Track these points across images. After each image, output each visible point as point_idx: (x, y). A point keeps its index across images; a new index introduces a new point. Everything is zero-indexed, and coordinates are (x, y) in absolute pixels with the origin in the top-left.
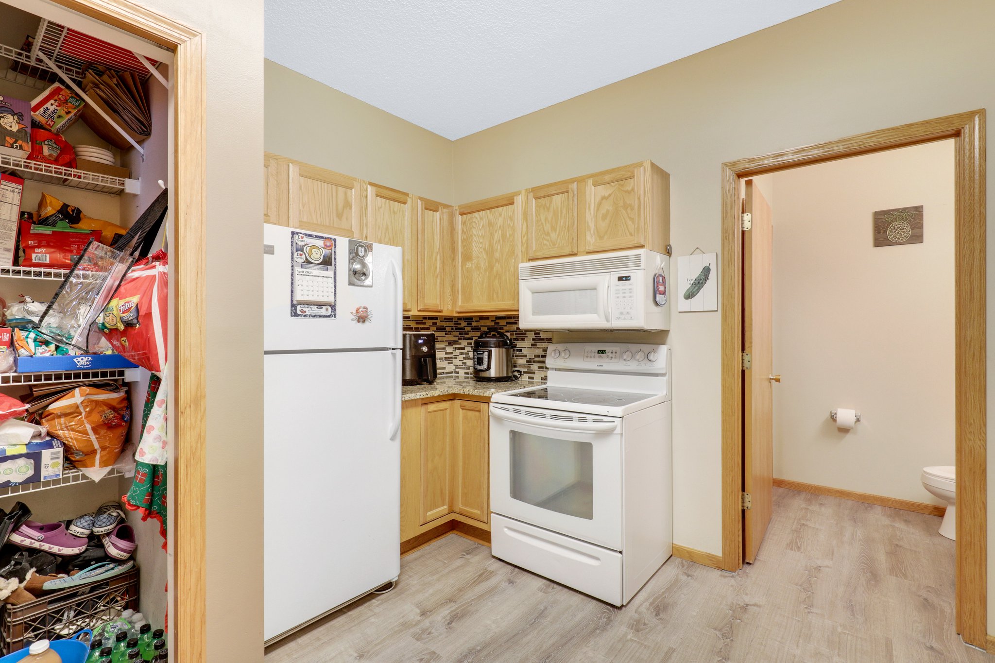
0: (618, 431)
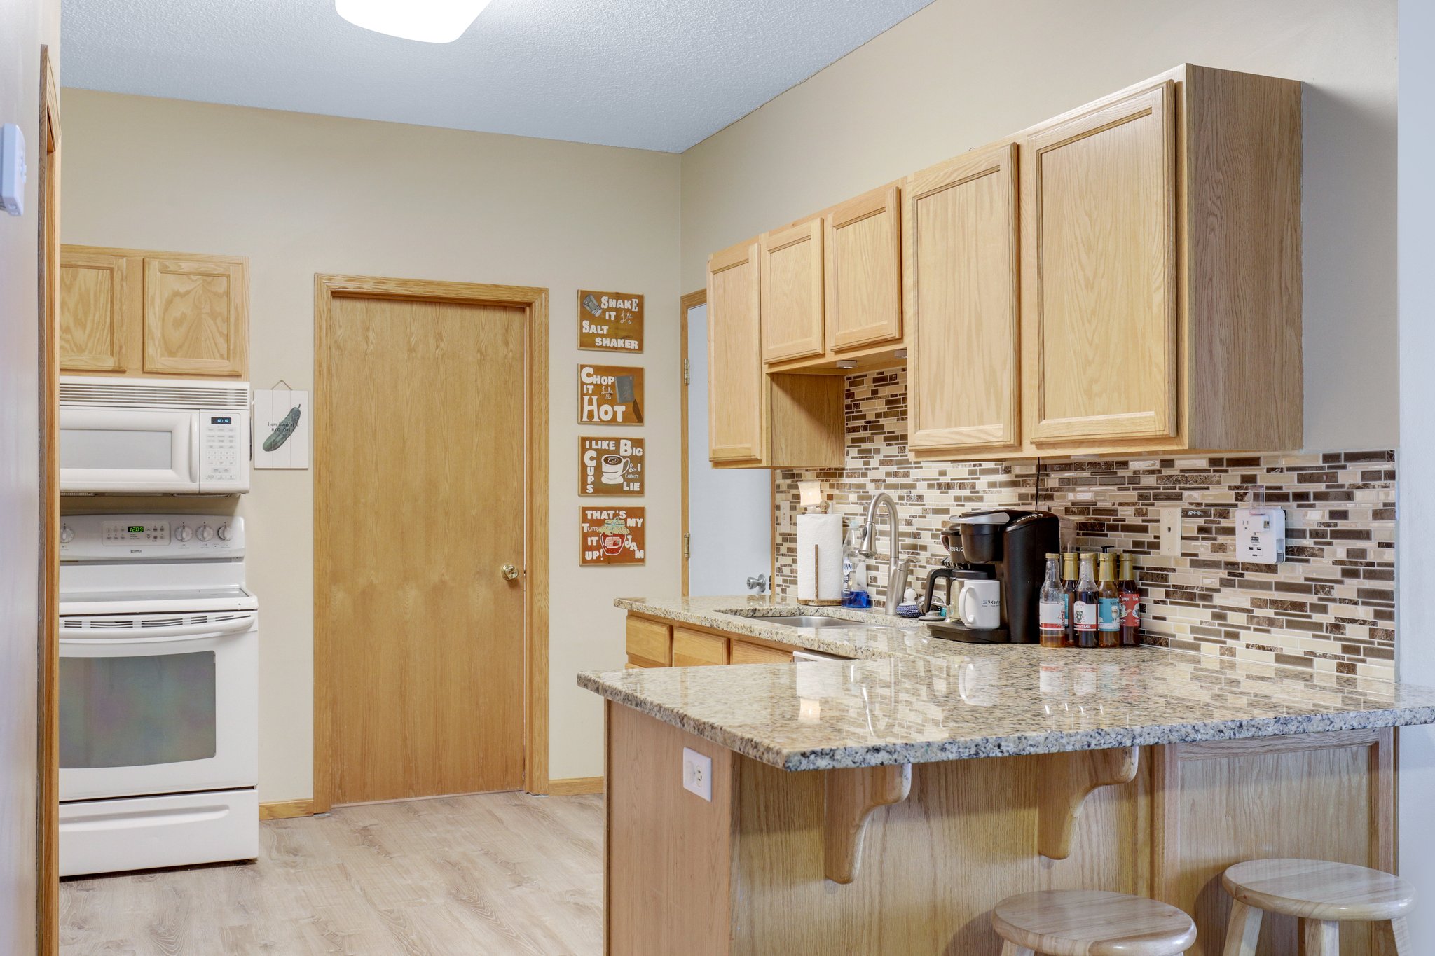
0: (255, 627)
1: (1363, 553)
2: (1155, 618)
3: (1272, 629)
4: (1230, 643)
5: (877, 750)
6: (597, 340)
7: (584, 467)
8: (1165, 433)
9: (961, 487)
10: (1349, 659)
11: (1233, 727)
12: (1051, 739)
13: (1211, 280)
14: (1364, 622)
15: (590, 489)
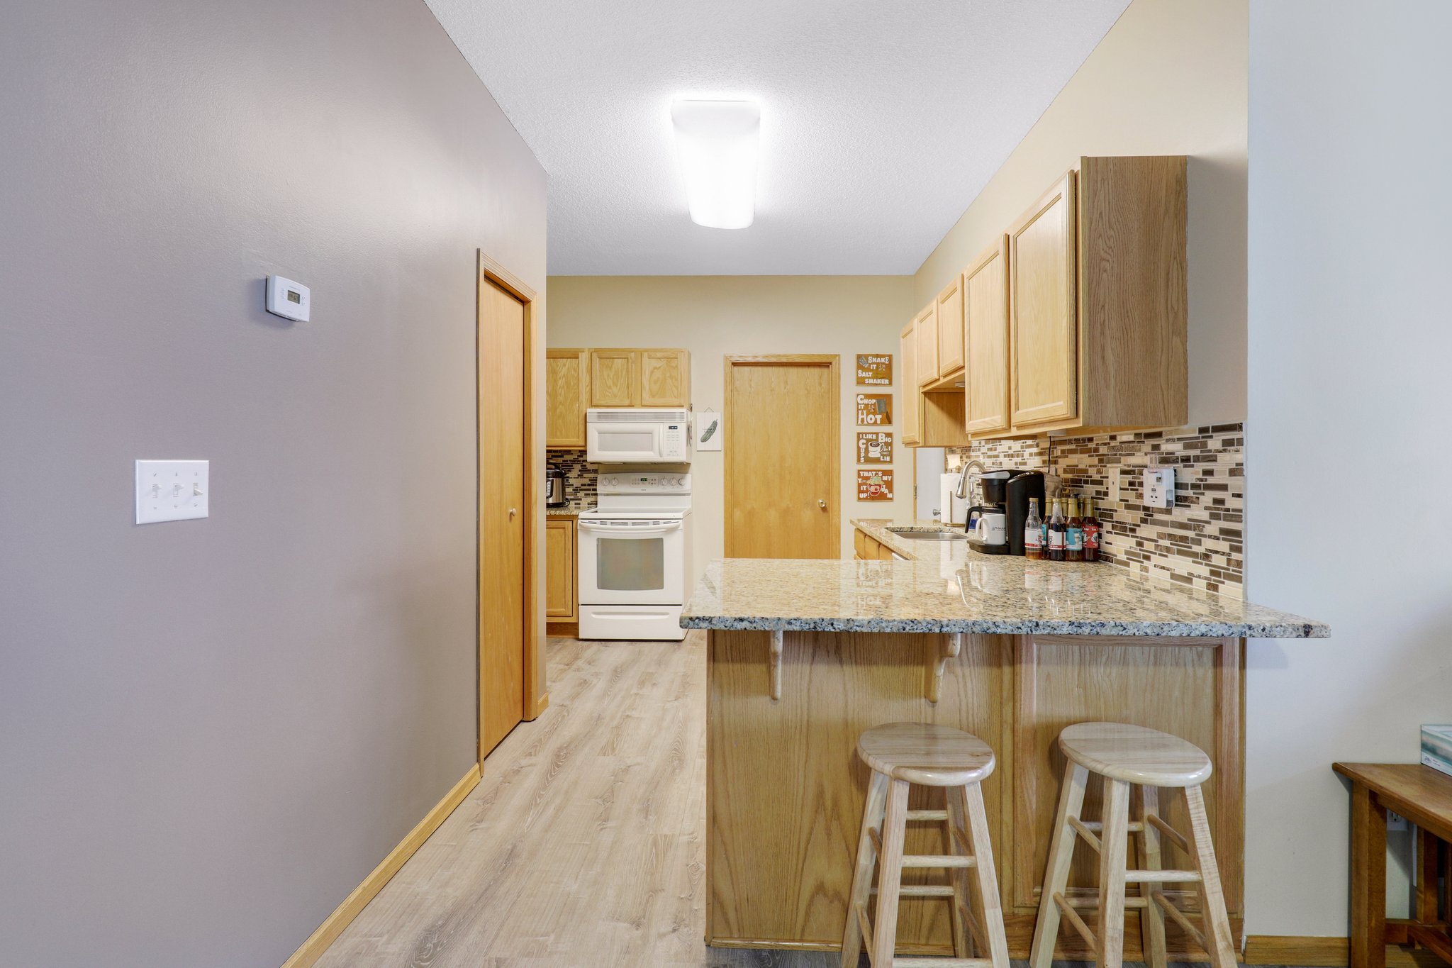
0: (681, 527)
1: (1221, 502)
2: (1107, 543)
3: (1169, 555)
4: (1146, 563)
5: (742, 620)
6: (866, 380)
7: (859, 448)
8: (1068, 415)
9: (1018, 456)
10: (1214, 580)
11: (1030, 625)
12: (873, 622)
13: (1103, 306)
14: (1223, 554)
15: (862, 460)
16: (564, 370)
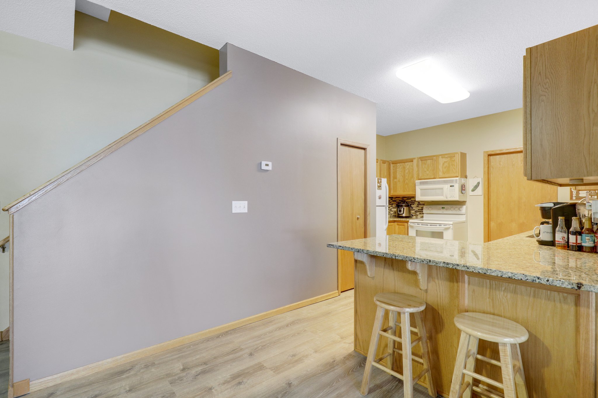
16: (408, 166)
